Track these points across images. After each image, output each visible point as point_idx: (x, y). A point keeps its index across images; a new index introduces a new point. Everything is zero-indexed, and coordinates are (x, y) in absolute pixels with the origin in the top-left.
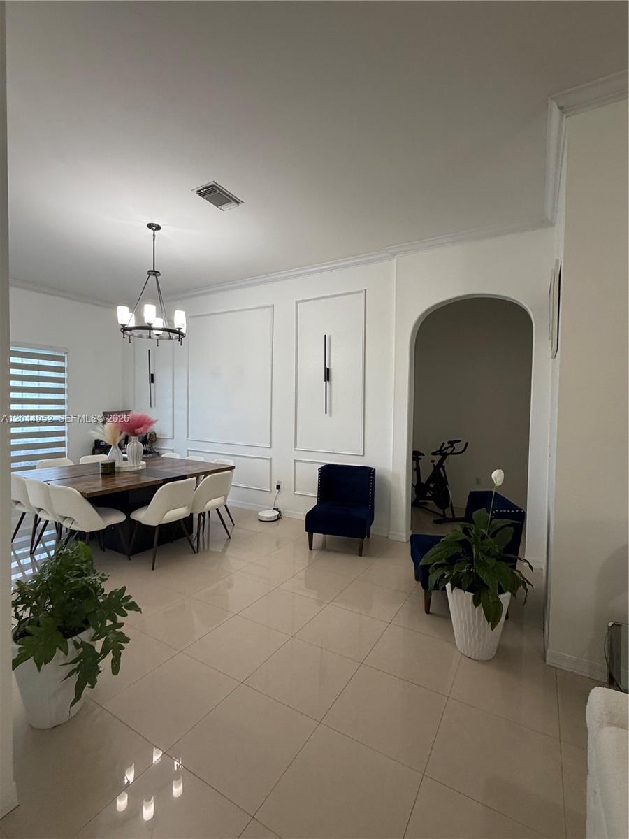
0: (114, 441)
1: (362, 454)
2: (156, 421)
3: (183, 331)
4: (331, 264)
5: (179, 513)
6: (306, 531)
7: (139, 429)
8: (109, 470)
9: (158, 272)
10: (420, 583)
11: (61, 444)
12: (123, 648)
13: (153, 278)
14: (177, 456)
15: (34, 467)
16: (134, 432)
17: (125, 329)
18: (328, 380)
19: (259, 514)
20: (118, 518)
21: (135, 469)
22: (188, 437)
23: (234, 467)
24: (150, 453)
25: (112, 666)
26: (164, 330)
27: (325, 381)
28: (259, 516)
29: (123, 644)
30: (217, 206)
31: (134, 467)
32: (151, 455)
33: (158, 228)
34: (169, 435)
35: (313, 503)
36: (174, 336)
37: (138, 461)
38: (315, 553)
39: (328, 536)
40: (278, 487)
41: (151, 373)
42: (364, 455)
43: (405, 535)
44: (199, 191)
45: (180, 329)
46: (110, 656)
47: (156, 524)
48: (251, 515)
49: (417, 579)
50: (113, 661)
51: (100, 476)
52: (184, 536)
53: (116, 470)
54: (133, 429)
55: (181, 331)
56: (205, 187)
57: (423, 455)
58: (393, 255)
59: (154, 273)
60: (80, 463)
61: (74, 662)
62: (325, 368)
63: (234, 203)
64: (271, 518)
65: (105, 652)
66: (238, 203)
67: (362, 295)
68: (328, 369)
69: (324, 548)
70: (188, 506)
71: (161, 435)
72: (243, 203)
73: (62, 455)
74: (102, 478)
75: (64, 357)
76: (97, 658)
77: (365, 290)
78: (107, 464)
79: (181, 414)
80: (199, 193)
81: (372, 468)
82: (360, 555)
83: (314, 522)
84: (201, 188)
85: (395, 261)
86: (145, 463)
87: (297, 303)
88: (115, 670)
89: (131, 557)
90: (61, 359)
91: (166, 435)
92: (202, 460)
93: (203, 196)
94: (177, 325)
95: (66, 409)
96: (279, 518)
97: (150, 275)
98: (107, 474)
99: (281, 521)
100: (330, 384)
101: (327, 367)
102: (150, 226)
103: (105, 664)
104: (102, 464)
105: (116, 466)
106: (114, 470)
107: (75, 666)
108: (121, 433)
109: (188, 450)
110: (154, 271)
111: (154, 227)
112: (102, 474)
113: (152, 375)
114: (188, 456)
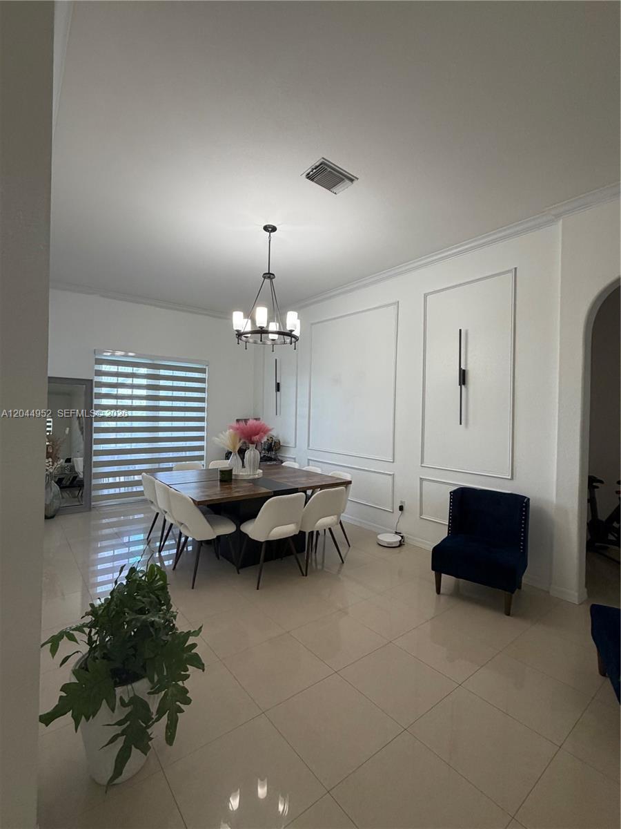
0: (234, 448)
1: (510, 477)
2: (273, 429)
3: (297, 333)
4: (466, 244)
5: (286, 530)
6: (433, 569)
7: (255, 437)
8: (226, 477)
9: (273, 275)
10: (609, 680)
11: (200, 448)
12: (182, 711)
13: (267, 281)
14: (296, 466)
15: (170, 469)
16: (251, 439)
17: (239, 334)
18: (464, 384)
19: (379, 537)
20: (228, 529)
21: (251, 477)
22: (309, 445)
23: (350, 482)
24: (275, 460)
25: (166, 732)
26: (279, 333)
27: (460, 385)
28: (378, 539)
29: (182, 706)
30: (329, 189)
31: (250, 475)
32: (275, 462)
33: (274, 229)
34: (292, 444)
35: (443, 533)
36: (288, 339)
37: (254, 469)
38: (443, 598)
39: (461, 580)
40: (401, 508)
41: (278, 382)
42: (512, 478)
43: (576, 594)
44: (308, 174)
45: (292, 331)
46: (165, 718)
47: (262, 540)
48: (369, 535)
49: (603, 673)
50: (167, 727)
51: (219, 483)
52: (292, 554)
53: (233, 477)
54: (251, 437)
55: (293, 333)
56: (313, 167)
57: (601, 482)
58: (558, 216)
59: (269, 276)
60: (210, 468)
61: (119, 723)
62: (460, 368)
63: (347, 181)
64: (392, 543)
65: (161, 713)
66: (352, 180)
67: (510, 276)
68: (464, 371)
69: (457, 594)
70: (297, 523)
71: (284, 443)
72: (357, 179)
73: (200, 458)
74: (221, 485)
75: (205, 369)
76: (148, 720)
77: (516, 269)
78: (225, 471)
79: (303, 423)
80: (309, 177)
81: (526, 497)
82: (508, 614)
83: (443, 559)
84: (310, 170)
85: (561, 222)
86: (261, 471)
87: (426, 296)
88: (170, 739)
89: (240, 571)
90: (202, 371)
91: (288, 443)
92: (319, 471)
93: (312, 180)
94: (289, 328)
95: (206, 416)
96: (401, 544)
97: (265, 278)
98: (225, 481)
99: (404, 548)
100: (467, 388)
101: (463, 367)
102: (266, 228)
103: (158, 730)
104: (221, 471)
105: (233, 473)
106: (231, 476)
107: (119, 729)
108: (240, 440)
109: (309, 460)
110: (269, 273)
111: (270, 229)
112: (221, 481)
113: (278, 384)
114: (309, 465)
